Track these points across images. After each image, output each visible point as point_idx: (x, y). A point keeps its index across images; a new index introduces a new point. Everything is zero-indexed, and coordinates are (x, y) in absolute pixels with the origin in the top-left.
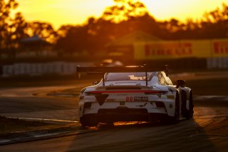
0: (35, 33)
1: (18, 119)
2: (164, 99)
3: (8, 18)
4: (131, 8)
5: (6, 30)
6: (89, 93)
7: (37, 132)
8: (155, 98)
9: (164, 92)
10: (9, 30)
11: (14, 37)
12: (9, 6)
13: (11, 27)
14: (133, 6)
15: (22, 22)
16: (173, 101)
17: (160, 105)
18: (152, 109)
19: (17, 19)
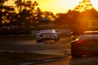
0: (45, 17)
1: (38, 54)
2: (55, 35)
3: (34, 10)
4: (86, 6)
5: (33, 15)
6: (38, 35)
7: (46, 59)
8: (53, 35)
9: (55, 34)
10: (34, 15)
11: (36, 18)
12: (34, 5)
13: (35, 14)
14: (87, 5)
15: (40, 12)
16: (57, 36)
17: (54, 36)
18: (53, 37)
19: (38, 10)
